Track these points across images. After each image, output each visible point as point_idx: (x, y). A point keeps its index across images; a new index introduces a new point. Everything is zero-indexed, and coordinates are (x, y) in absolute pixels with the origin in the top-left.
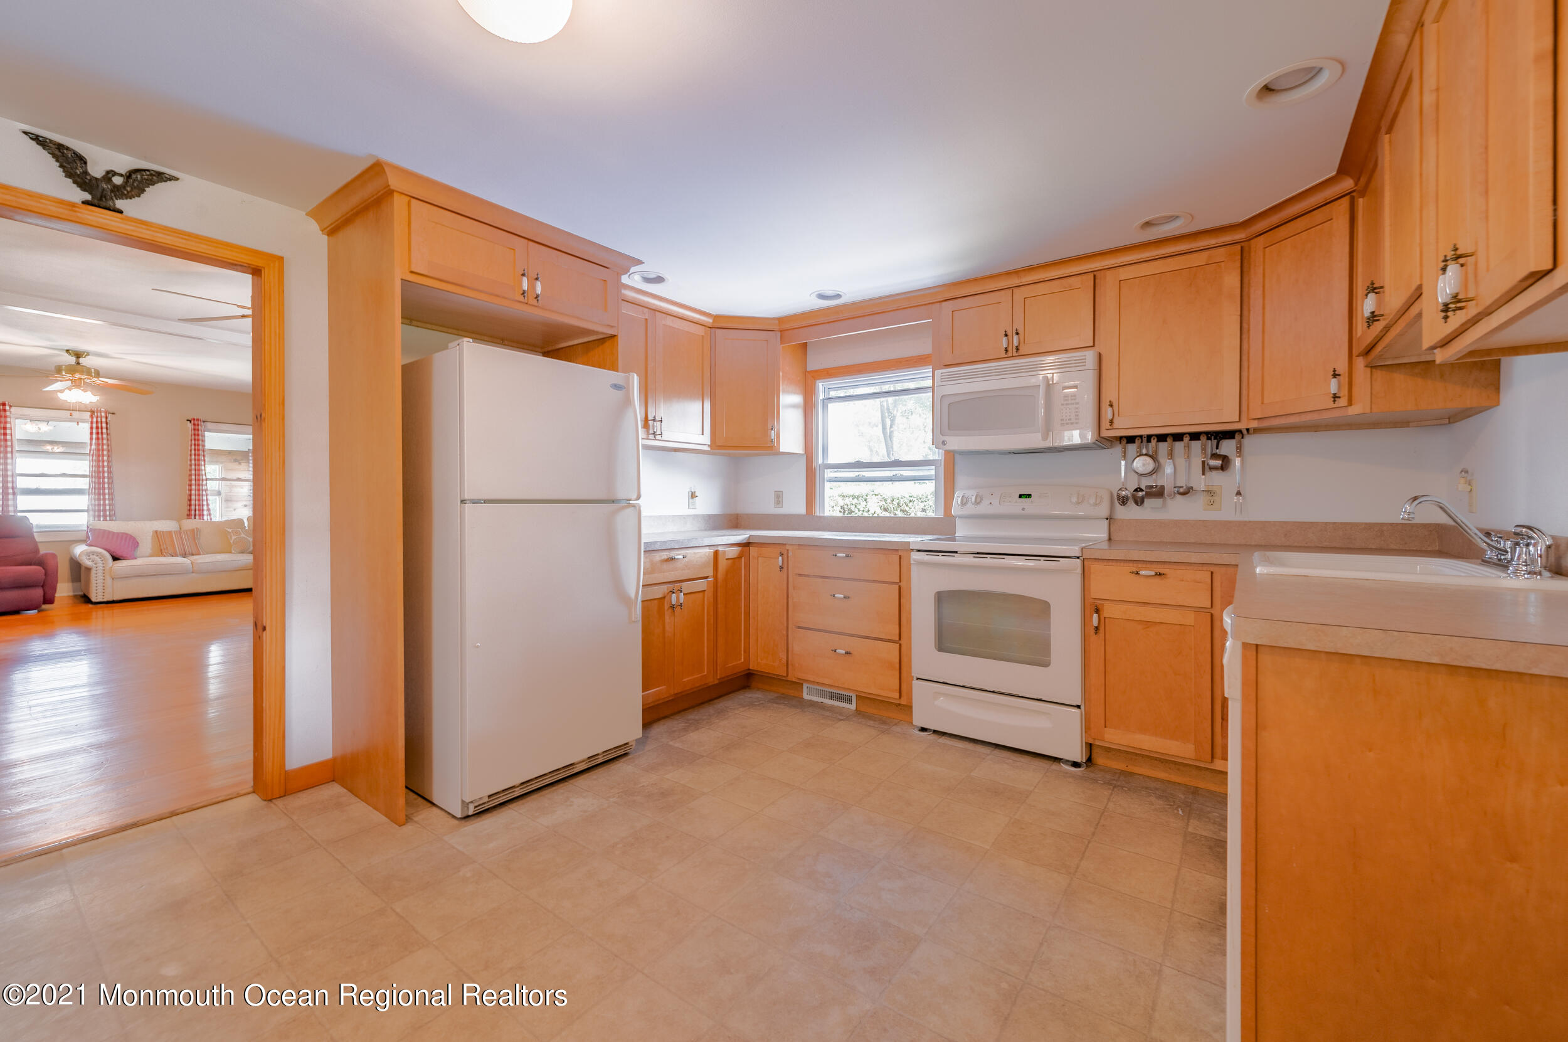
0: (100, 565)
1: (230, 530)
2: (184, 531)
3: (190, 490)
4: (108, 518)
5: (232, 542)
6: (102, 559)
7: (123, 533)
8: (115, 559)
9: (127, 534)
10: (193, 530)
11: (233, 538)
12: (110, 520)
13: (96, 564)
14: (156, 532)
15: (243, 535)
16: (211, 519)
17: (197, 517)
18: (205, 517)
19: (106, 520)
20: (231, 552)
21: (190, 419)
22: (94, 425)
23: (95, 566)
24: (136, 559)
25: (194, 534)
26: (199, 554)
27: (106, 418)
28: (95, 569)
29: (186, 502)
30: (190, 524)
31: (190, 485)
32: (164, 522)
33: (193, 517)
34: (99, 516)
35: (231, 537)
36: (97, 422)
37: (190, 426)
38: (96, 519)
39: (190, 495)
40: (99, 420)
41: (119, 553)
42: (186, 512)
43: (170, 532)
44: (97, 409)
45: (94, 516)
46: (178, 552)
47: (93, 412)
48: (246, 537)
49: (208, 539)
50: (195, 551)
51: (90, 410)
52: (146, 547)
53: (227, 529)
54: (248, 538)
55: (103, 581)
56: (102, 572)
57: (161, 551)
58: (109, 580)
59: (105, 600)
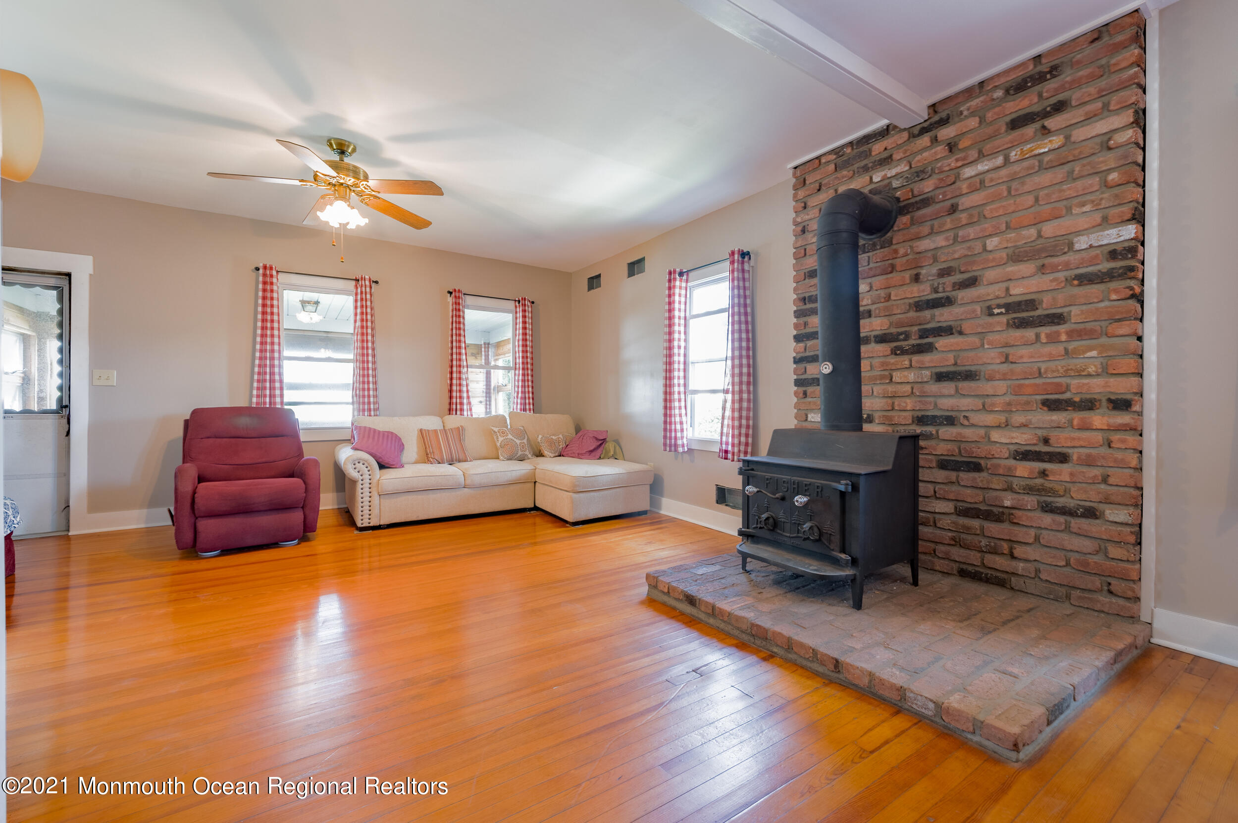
0: (366, 477)
1: (496, 429)
2: (449, 429)
3: (451, 379)
4: (372, 413)
5: (498, 444)
6: (369, 468)
7: (388, 432)
8: (382, 466)
9: (392, 433)
10: (458, 428)
11: (501, 439)
12: (374, 416)
13: (362, 476)
14: (421, 430)
15: (510, 436)
16: (472, 415)
17: (458, 413)
18: (465, 413)
19: (370, 416)
20: (498, 458)
21: (451, 291)
22: (359, 297)
23: (361, 478)
24: (403, 467)
25: (459, 432)
26: (466, 461)
27: (371, 287)
28: (361, 482)
29: (447, 395)
30: (453, 421)
31: (451, 373)
32: (428, 417)
33: (454, 412)
34: (364, 410)
35: (498, 438)
36: (362, 293)
37: (450, 300)
38: (361, 413)
39: (451, 385)
40: (364, 290)
41: (386, 460)
42: (447, 407)
43: (435, 431)
44: (362, 278)
45: (359, 411)
46: (445, 458)
47: (357, 280)
48: (513, 438)
49: (474, 442)
50: (462, 457)
51: (354, 278)
52: (411, 450)
53: (493, 428)
54: (515, 440)
55: (369, 499)
56: (368, 485)
57: (427, 457)
58: (376, 498)
59: (371, 525)
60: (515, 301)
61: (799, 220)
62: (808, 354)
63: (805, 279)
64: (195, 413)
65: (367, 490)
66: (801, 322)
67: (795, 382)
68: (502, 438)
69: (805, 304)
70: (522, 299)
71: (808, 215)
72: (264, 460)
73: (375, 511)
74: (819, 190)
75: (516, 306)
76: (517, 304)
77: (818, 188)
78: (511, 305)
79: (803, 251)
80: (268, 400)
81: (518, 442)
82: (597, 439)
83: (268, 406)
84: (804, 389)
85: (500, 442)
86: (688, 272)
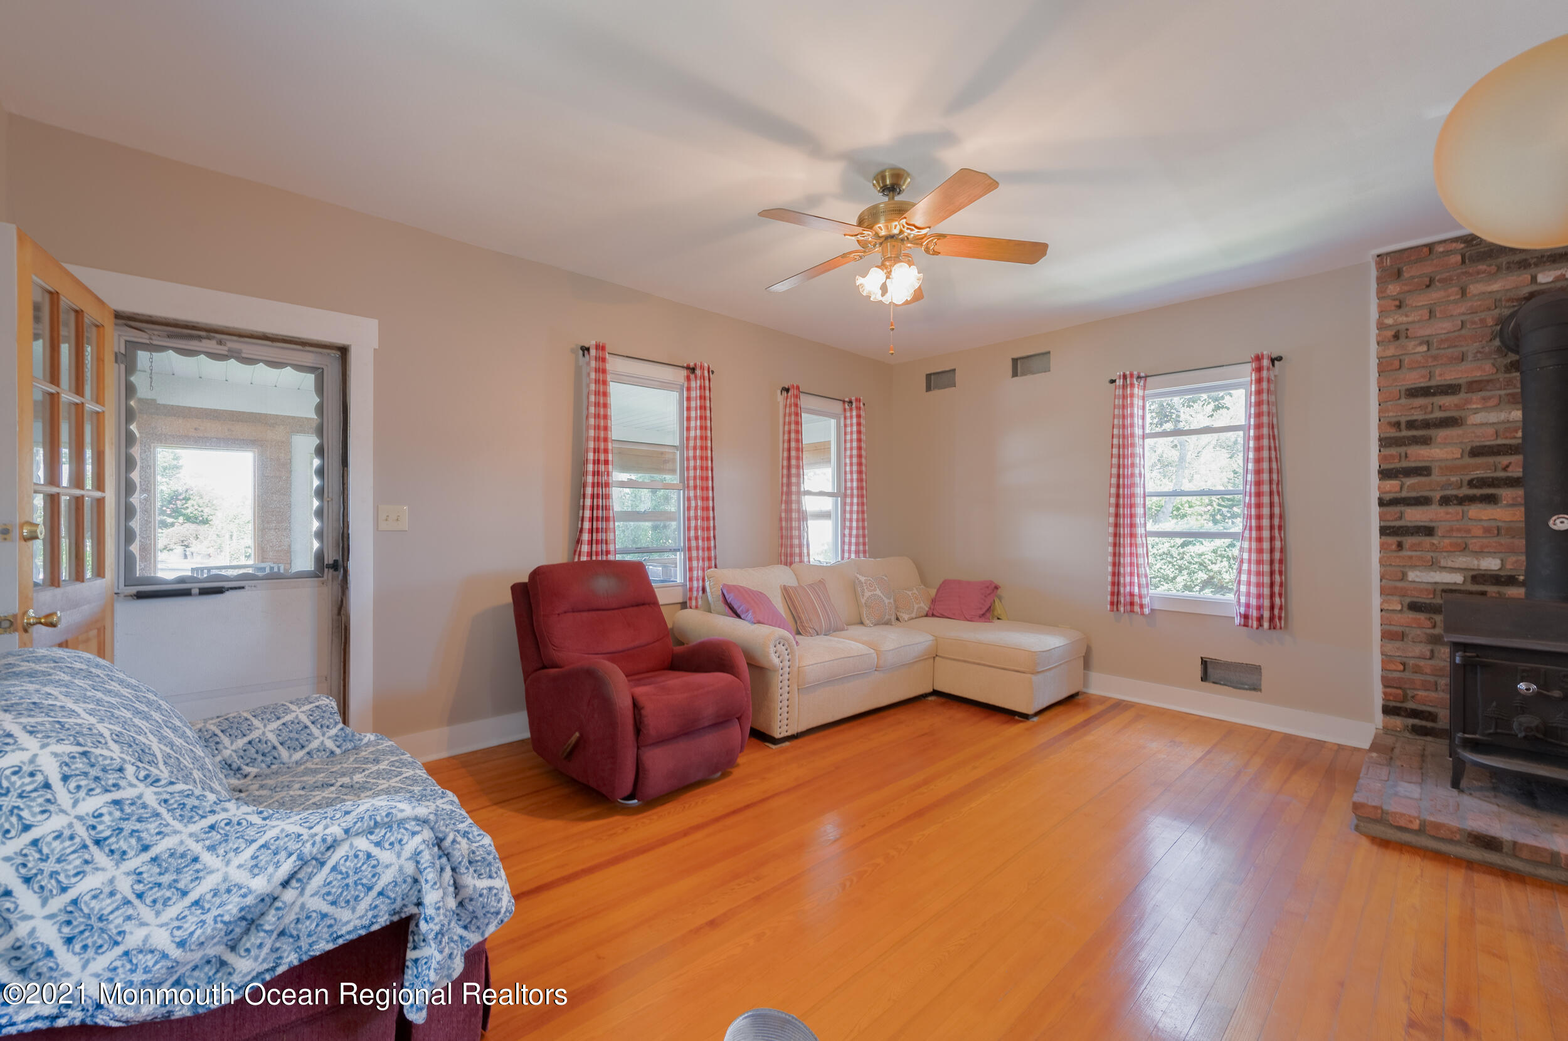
1: (862, 579)
5: (863, 601)
11: (867, 594)
15: (878, 592)
20: (862, 623)
22: (694, 394)
30: (807, 572)
35: (863, 591)
36: (700, 387)
47: (688, 368)
48: (881, 594)
51: (685, 365)
54: (883, 597)
60: (844, 402)
61: (1389, 321)
62: (1404, 494)
63: (1400, 399)
66: (1394, 453)
67: (1380, 530)
68: (870, 594)
69: (1400, 431)
70: (856, 400)
71: (1407, 316)
74: (1428, 286)
75: (845, 410)
76: (847, 407)
77: (1428, 283)
78: (838, 407)
79: (1397, 363)
84: (1399, 539)
85: (865, 598)
86: (1146, 377)
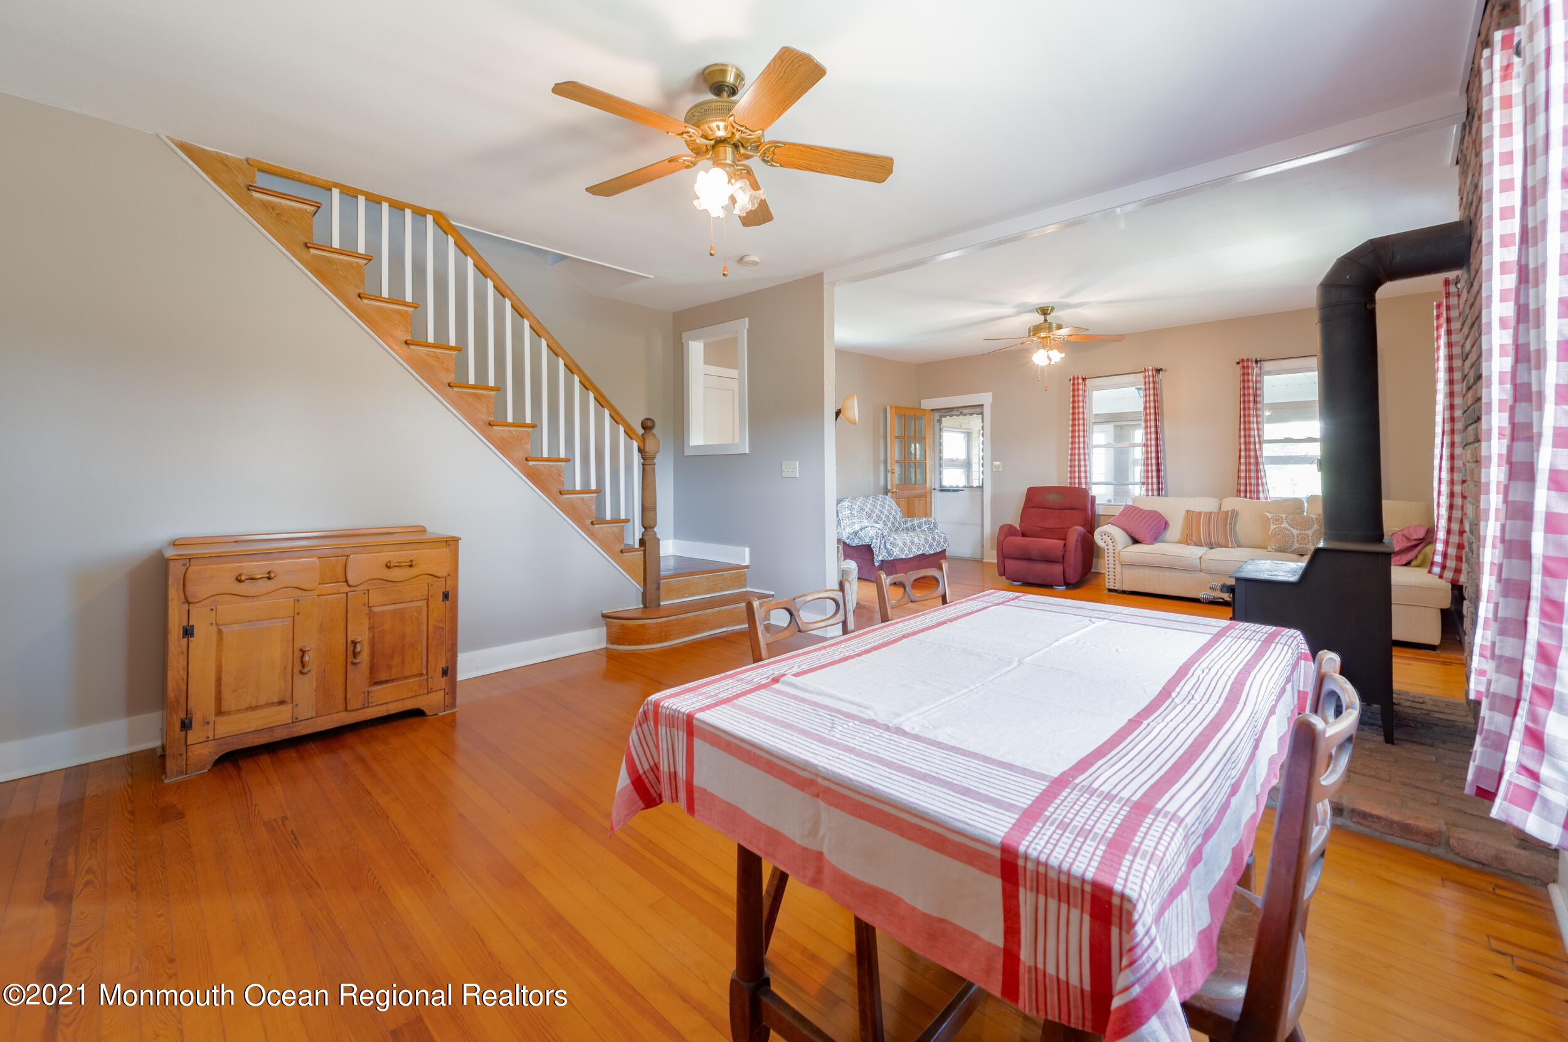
0: (1111, 547)
1: (1269, 516)
2: (1222, 512)
3: (1241, 457)
6: (1113, 540)
8: (1136, 541)
9: (1159, 513)
10: (1231, 512)
11: (1273, 527)
13: (1107, 545)
14: (1192, 511)
15: (1285, 525)
21: (1242, 360)
23: (1107, 548)
24: (1159, 544)
25: (1231, 516)
26: (1227, 546)
28: (1107, 551)
30: (1229, 504)
32: (1204, 499)
35: (1270, 526)
41: (1141, 536)
43: (1207, 513)
48: (1289, 527)
49: (1246, 527)
50: (1222, 541)
52: (1175, 531)
53: (1267, 514)
54: (1292, 529)
55: (1113, 566)
56: (1112, 555)
57: (1188, 539)
58: (1118, 567)
59: (1116, 588)
64: (1030, 490)
65: (1111, 558)
72: (1060, 526)
73: (1118, 578)
80: (1077, 481)
81: (1295, 532)
82: (1408, 539)
83: (1077, 486)
85: (1271, 531)
